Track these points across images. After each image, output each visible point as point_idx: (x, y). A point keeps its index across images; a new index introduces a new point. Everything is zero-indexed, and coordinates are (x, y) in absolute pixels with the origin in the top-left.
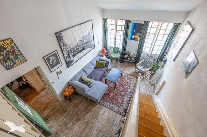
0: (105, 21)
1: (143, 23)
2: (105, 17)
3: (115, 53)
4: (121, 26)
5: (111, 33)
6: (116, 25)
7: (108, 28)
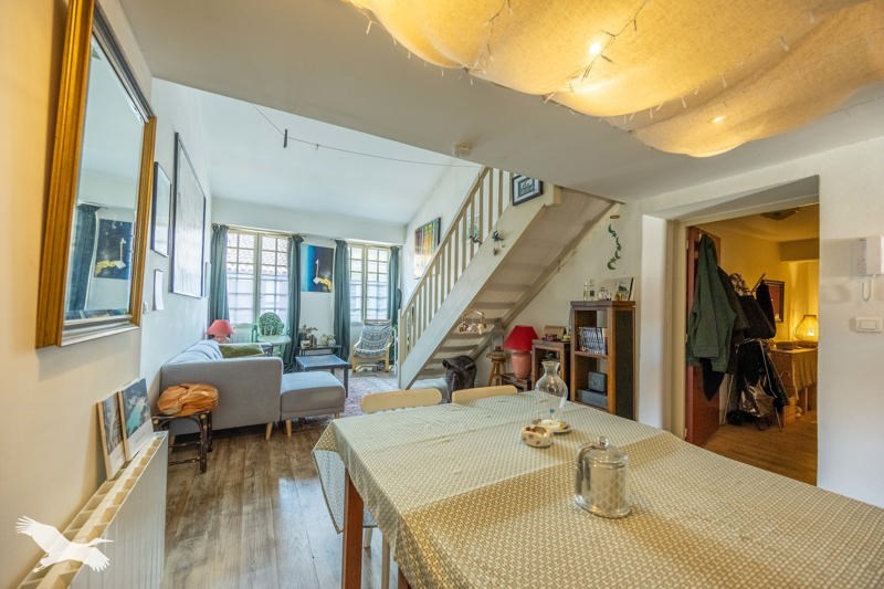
0: (219, 232)
1: (334, 246)
2: (220, 222)
3: (268, 334)
4: (274, 254)
5: (240, 276)
6: (258, 249)
7: (228, 260)
